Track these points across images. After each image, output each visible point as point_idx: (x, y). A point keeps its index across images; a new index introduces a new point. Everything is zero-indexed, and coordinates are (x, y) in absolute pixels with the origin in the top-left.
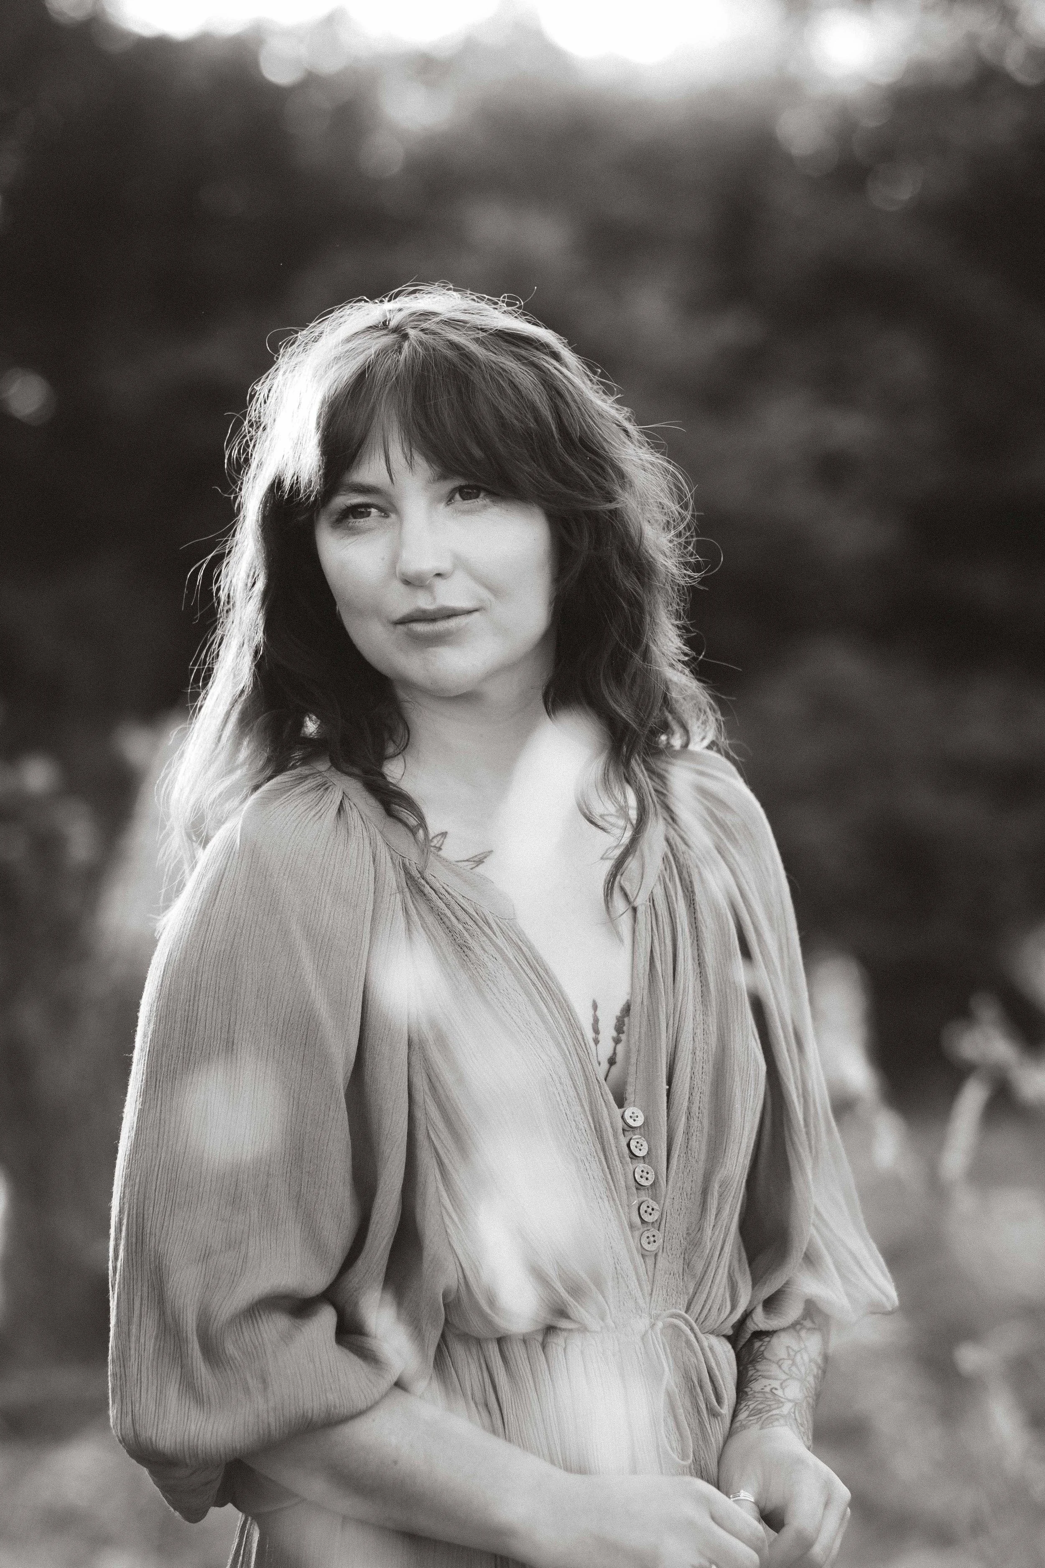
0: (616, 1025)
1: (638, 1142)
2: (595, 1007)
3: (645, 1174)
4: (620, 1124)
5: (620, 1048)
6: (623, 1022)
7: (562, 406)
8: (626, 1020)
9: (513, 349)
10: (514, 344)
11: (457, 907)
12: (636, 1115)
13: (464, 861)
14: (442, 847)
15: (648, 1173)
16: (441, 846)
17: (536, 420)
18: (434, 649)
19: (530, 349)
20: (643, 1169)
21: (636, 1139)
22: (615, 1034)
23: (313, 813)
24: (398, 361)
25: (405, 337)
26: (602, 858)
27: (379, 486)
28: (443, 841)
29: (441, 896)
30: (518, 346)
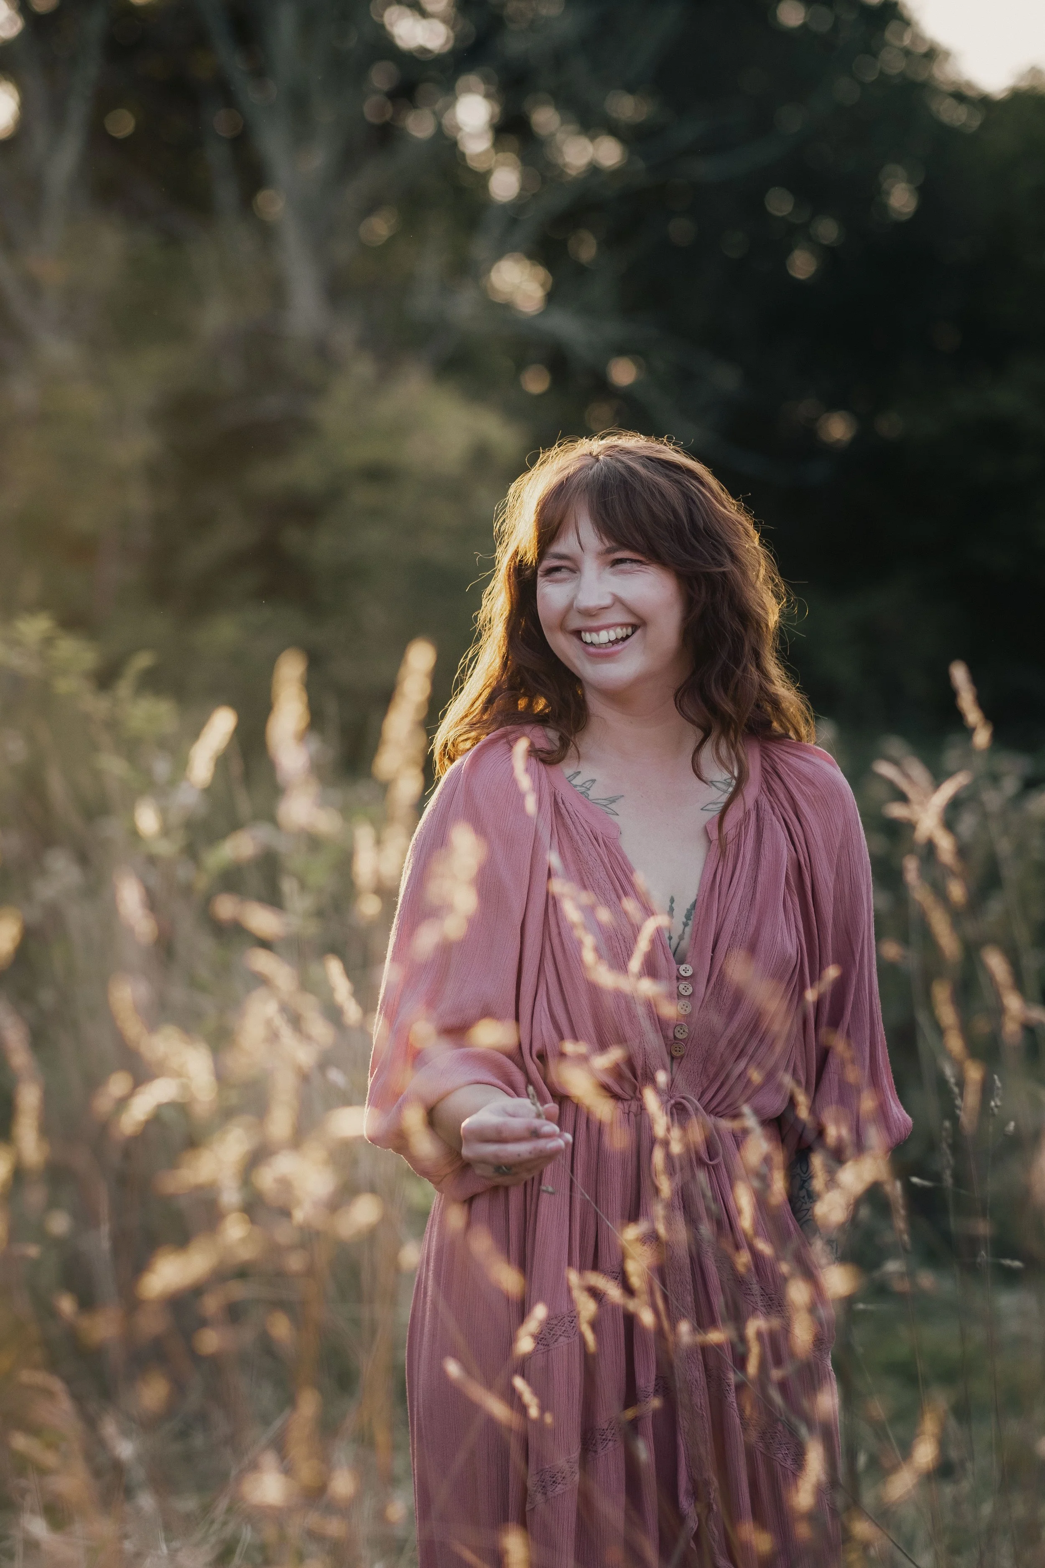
0: (686, 915)
1: (685, 987)
2: (672, 900)
3: (685, 1007)
4: (675, 974)
5: (688, 929)
6: (691, 913)
7: (694, 510)
8: (693, 911)
9: (667, 472)
10: (667, 468)
11: (579, 825)
12: (687, 969)
13: (603, 799)
14: (590, 789)
15: (687, 1007)
16: (590, 787)
17: (675, 518)
18: (600, 665)
19: (679, 472)
20: (684, 1004)
21: (685, 984)
22: (685, 920)
23: (505, 757)
24: (589, 474)
25: (597, 460)
26: (702, 809)
27: (569, 555)
28: (592, 785)
29: (571, 816)
30: (670, 470)
